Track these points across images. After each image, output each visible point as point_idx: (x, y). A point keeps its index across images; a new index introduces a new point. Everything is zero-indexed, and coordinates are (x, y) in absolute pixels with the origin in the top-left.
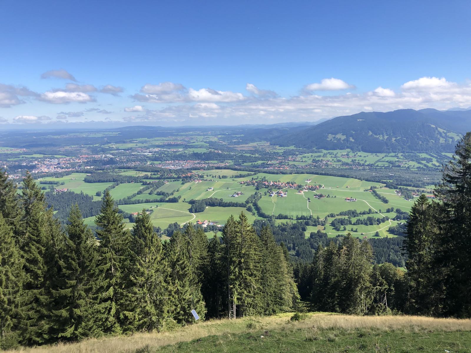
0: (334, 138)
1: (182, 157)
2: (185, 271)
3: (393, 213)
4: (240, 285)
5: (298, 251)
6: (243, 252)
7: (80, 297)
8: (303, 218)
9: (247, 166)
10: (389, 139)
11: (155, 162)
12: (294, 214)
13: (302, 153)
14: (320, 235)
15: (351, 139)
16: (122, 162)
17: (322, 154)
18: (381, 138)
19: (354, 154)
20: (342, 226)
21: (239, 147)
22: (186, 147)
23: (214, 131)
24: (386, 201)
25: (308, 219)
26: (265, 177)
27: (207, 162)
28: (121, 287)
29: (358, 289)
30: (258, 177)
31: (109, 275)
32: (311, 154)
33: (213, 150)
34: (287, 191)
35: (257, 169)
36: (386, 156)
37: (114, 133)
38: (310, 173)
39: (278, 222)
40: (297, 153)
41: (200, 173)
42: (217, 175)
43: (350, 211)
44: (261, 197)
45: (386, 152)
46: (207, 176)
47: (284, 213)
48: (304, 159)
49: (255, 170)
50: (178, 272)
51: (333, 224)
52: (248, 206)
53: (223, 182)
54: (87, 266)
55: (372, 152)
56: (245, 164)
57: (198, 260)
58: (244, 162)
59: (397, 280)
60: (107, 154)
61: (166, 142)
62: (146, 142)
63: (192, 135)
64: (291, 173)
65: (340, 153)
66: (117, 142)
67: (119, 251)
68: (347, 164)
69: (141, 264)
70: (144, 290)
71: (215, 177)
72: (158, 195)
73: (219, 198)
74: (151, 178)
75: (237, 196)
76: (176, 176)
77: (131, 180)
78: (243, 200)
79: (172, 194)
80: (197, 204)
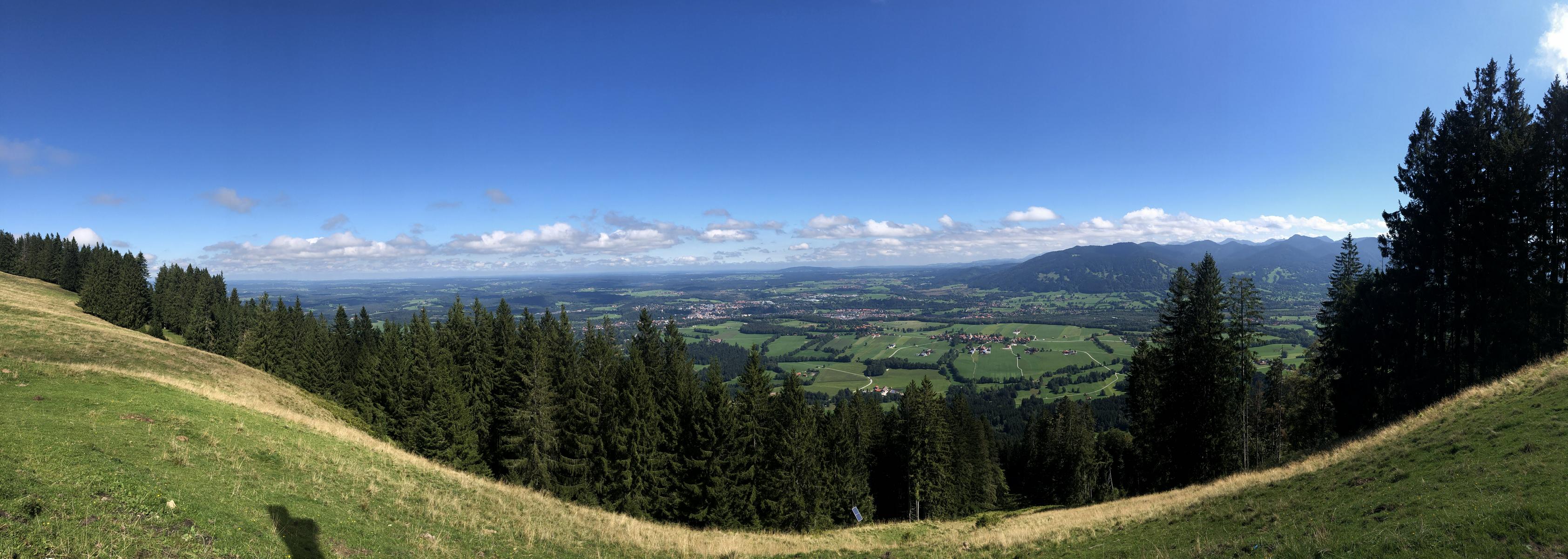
0: (1046, 277)
1: (856, 305)
2: (847, 454)
3: (1119, 364)
4: (923, 474)
5: (1006, 426)
6: (927, 429)
7: (715, 474)
8: (1012, 380)
9: (940, 316)
10: (1110, 276)
11: (823, 311)
12: (1001, 376)
13: (1008, 296)
14: (1033, 402)
15: (1066, 278)
16: (784, 310)
17: (1032, 298)
18: (1100, 276)
19: (1070, 296)
20: (1061, 387)
21: (929, 292)
22: (862, 292)
23: (898, 272)
24: (1110, 351)
25: (1018, 382)
26: (962, 329)
27: (887, 311)
28: (763, 467)
29: (1078, 468)
30: (953, 330)
31: (750, 451)
32: (1019, 298)
33: (895, 296)
34: (990, 346)
35: (952, 319)
36: (1107, 296)
37: (776, 276)
38: (1019, 322)
39: (981, 388)
40: (1002, 297)
41: (879, 324)
42: (901, 328)
43: (1069, 366)
44: (957, 356)
45: (1108, 292)
46: (888, 329)
47: (987, 375)
48: (1011, 305)
49: (949, 320)
50: (838, 454)
51: (1049, 386)
52: (941, 367)
53: (907, 337)
54: (725, 436)
55: (1091, 292)
56: (937, 313)
57: (869, 440)
58: (935, 311)
59: (1125, 448)
60: (767, 300)
61: (836, 286)
62: (812, 286)
63: (869, 277)
64: (995, 323)
65: (1053, 295)
66: (778, 287)
67: (763, 421)
68: (1063, 309)
69: (789, 441)
70: (792, 474)
71: (898, 330)
72: (826, 352)
73: (903, 358)
74: (818, 331)
75: (926, 355)
76: (848, 329)
77: (792, 331)
78: (934, 360)
79: (843, 351)
80: (875, 365)
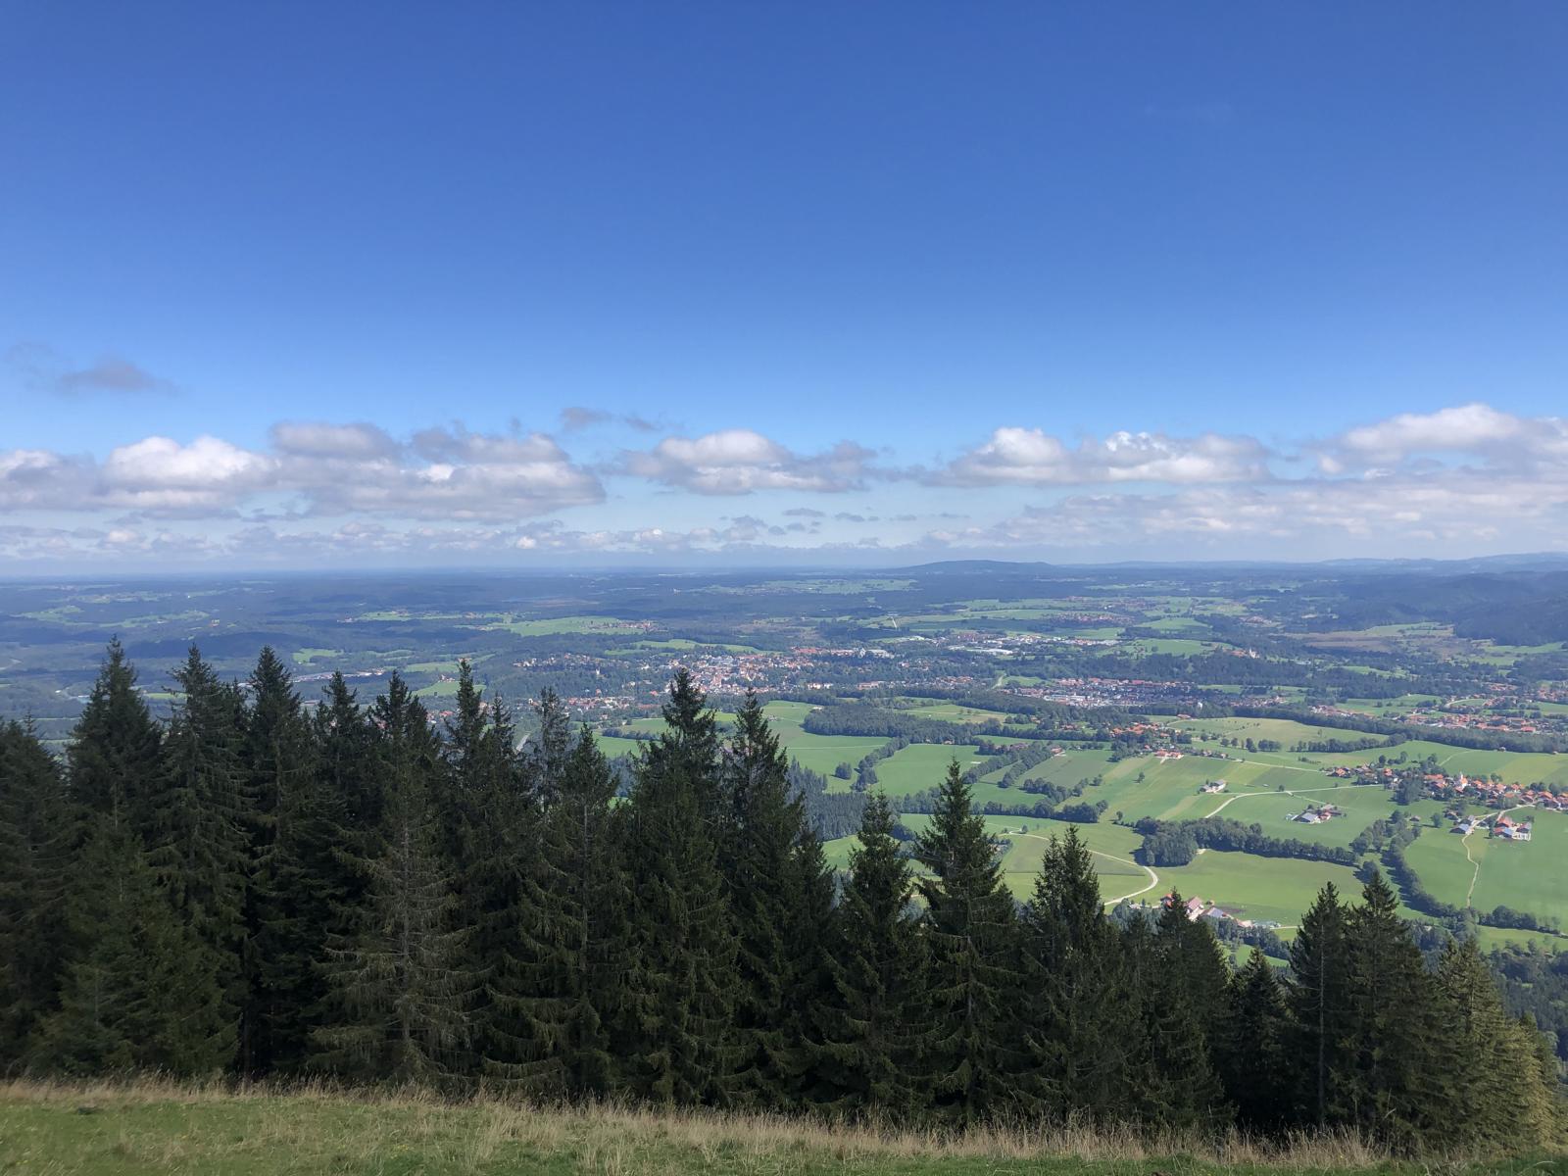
1: (1115, 668)
6: (1380, 1022)
9: (1362, 713)
11: (1023, 680)
16: (918, 675)
21: (1327, 641)
22: (1130, 632)
26: (1433, 759)
27: (1204, 688)
30: (1404, 755)
33: (1226, 648)
34: (1530, 819)
35: (1400, 725)
37: (897, 583)
39: (1493, 938)
41: (1179, 725)
42: (1242, 738)
44: (1416, 834)
46: (1204, 738)
47: (1517, 905)
52: (1362, 860)
53: (1261, 763)
54: (904, 983)
58: (1346, 695)
60: (874, 645)
61: (1059, 611)
62: (995, 611)
63: (1151, 593)
64: (1548, 750)
66: (903, 612)
67: (989, 951)
69: (1058, 1002)
71: (1234, 743)
72: (1030, 791)
73: (1247, 821)
74: (1006, 733)
75: (1317, 820)
76: (1091, 732)
77: (942, 733)
78: (1341, 837)
79: (1077, 792)
80: (1166, 837)
